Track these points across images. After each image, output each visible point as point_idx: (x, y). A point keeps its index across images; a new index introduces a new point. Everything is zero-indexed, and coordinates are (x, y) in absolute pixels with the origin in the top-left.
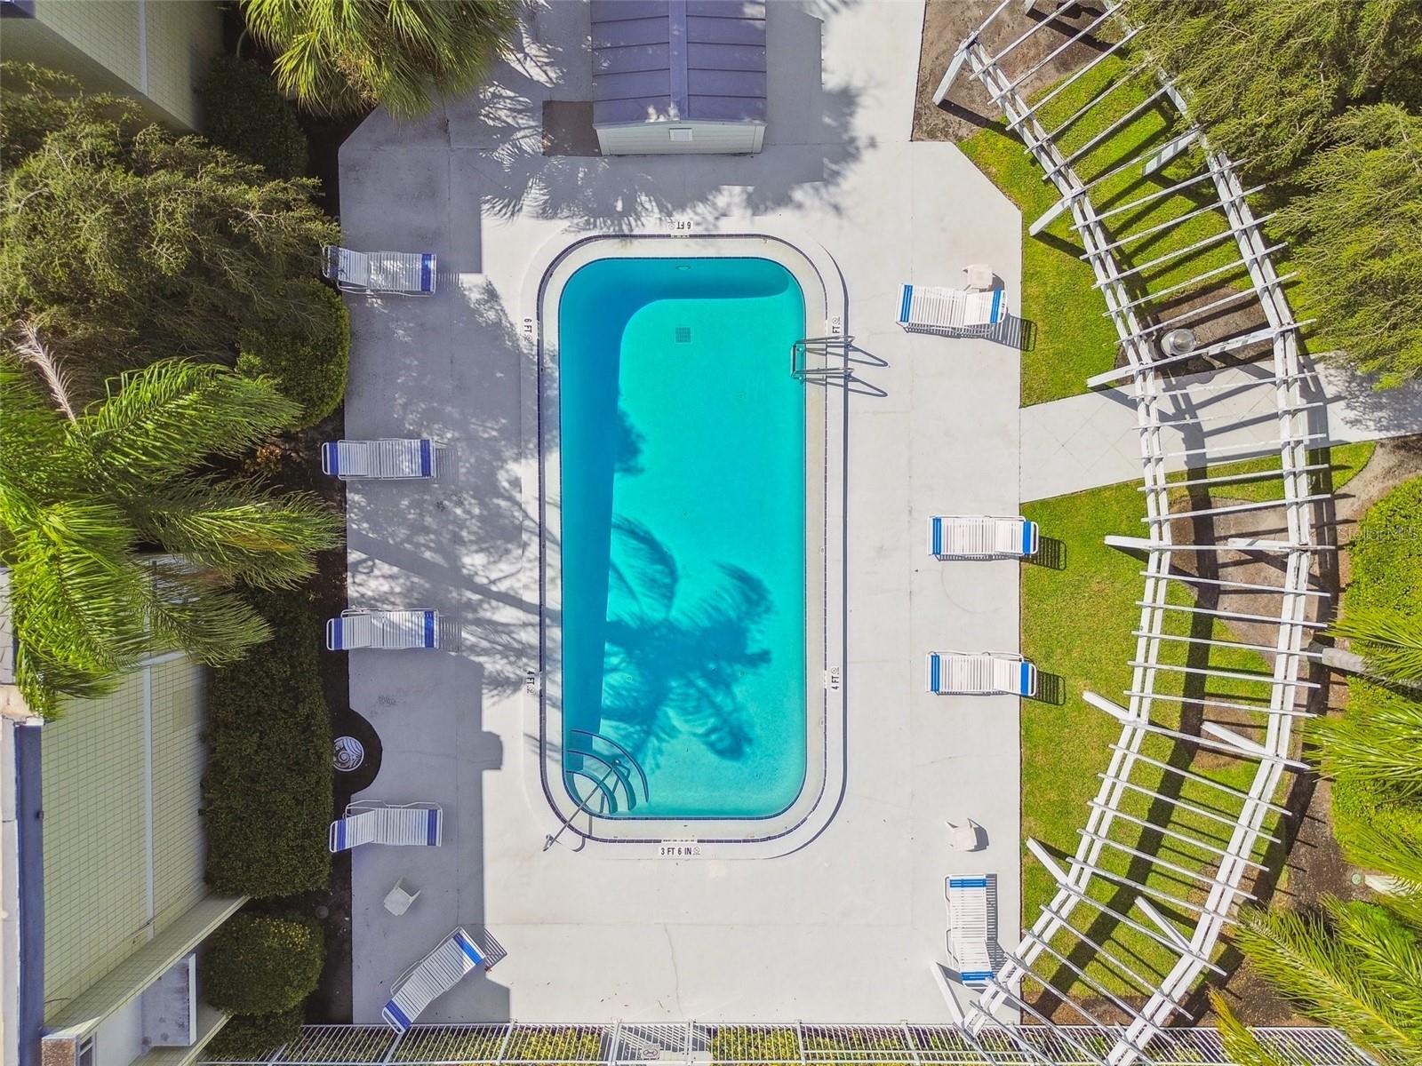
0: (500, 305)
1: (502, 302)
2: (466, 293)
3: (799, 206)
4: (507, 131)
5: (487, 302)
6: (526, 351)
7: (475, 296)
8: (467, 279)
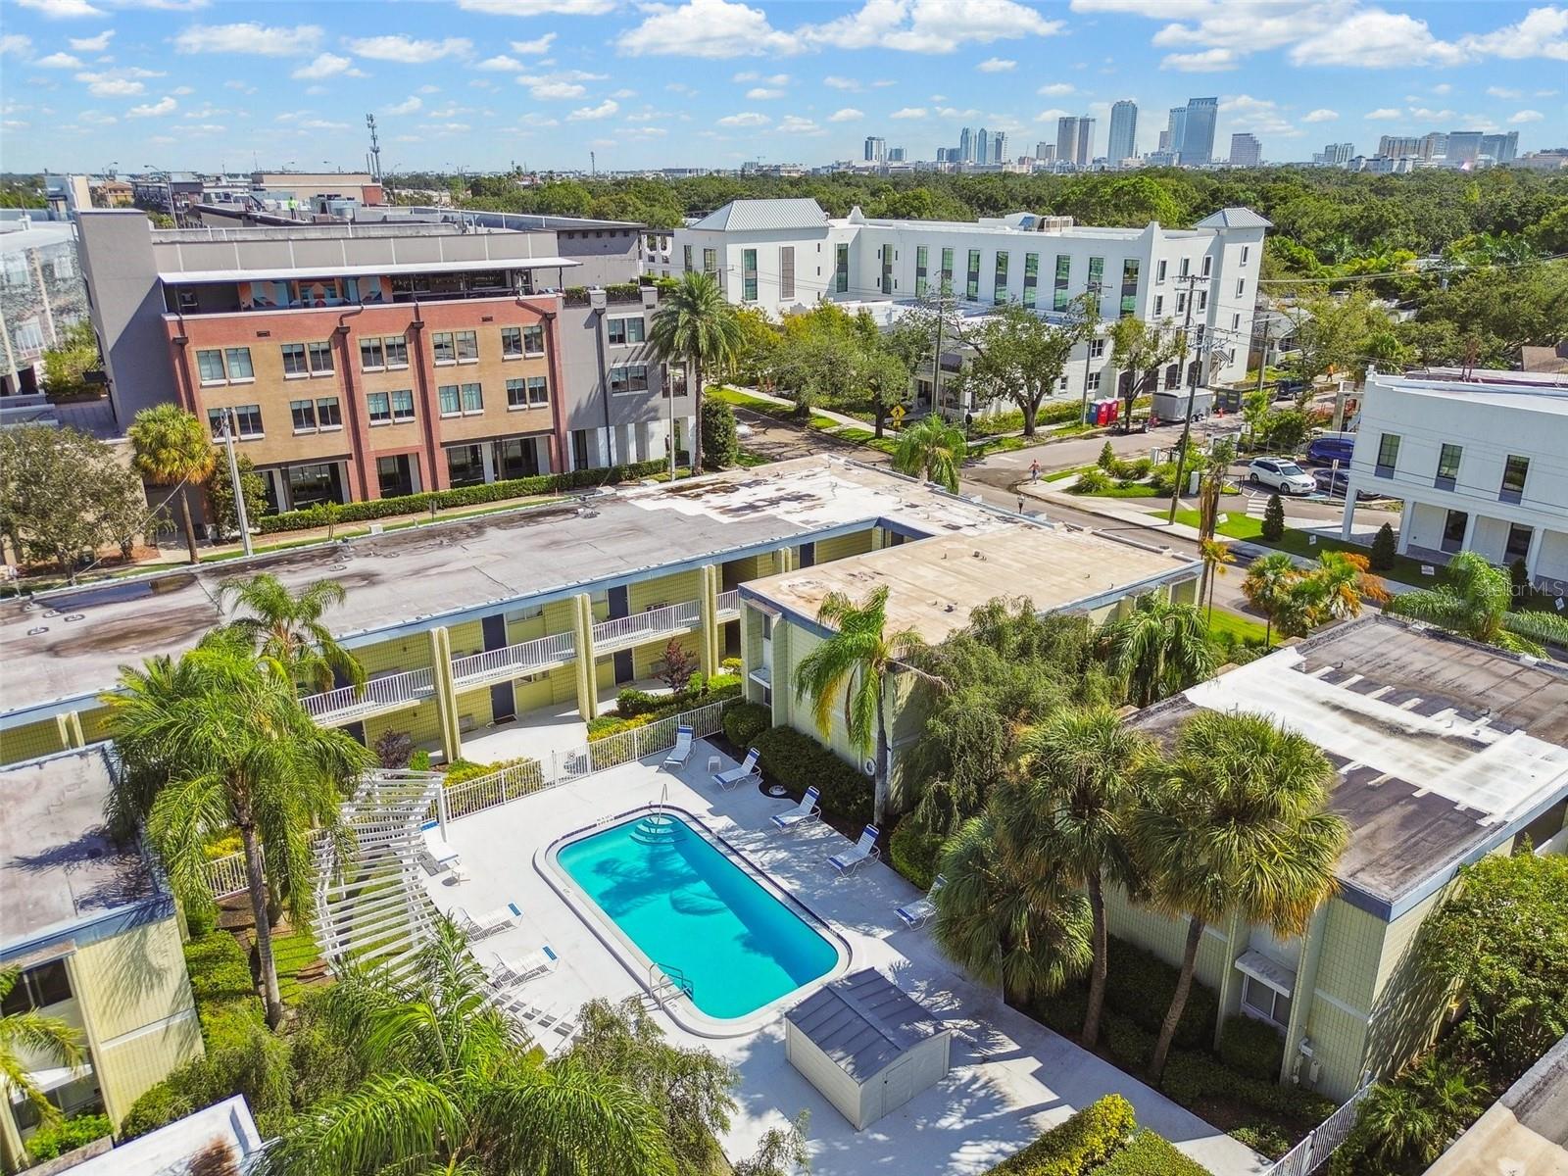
0: (861, 932)
2: (883, 928)
3: (740, 1050)
4: (929, 994)
5: (868, 930)
7: (876, 930)
8: (887, 933)
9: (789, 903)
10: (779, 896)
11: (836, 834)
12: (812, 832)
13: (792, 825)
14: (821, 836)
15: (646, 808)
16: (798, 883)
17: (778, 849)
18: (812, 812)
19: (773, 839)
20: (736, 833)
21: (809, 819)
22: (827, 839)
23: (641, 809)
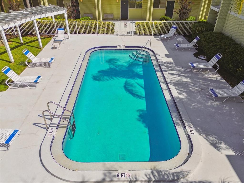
0: (209, 142)
1: (209, 143)
2: (228, 147)
5: (216, 143)
6: (190, 124)
7: (223, 146)
8: (231, 153)
9: (171, 104)
10: (168, 97)
11: (224, 81)
12: (210, 76)
13: (199, 69)
14: (215, 79)
15: (140, 47)
16: (186, 95)
17: (186, 77)
18: (213, 66)
19: (186, 72)
20: (171, 65)
21: (210, 69)
22: (217, 81)
23: (138, 47)
